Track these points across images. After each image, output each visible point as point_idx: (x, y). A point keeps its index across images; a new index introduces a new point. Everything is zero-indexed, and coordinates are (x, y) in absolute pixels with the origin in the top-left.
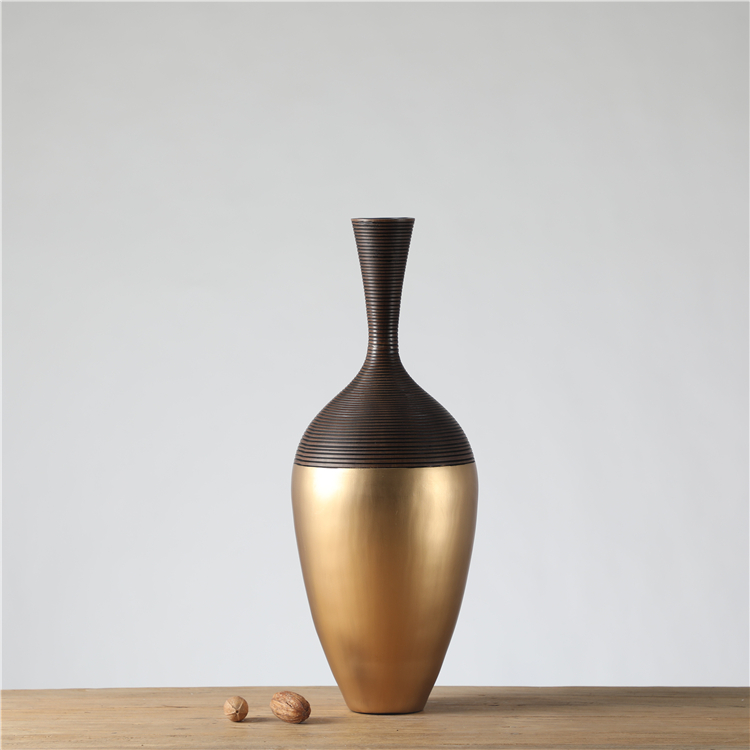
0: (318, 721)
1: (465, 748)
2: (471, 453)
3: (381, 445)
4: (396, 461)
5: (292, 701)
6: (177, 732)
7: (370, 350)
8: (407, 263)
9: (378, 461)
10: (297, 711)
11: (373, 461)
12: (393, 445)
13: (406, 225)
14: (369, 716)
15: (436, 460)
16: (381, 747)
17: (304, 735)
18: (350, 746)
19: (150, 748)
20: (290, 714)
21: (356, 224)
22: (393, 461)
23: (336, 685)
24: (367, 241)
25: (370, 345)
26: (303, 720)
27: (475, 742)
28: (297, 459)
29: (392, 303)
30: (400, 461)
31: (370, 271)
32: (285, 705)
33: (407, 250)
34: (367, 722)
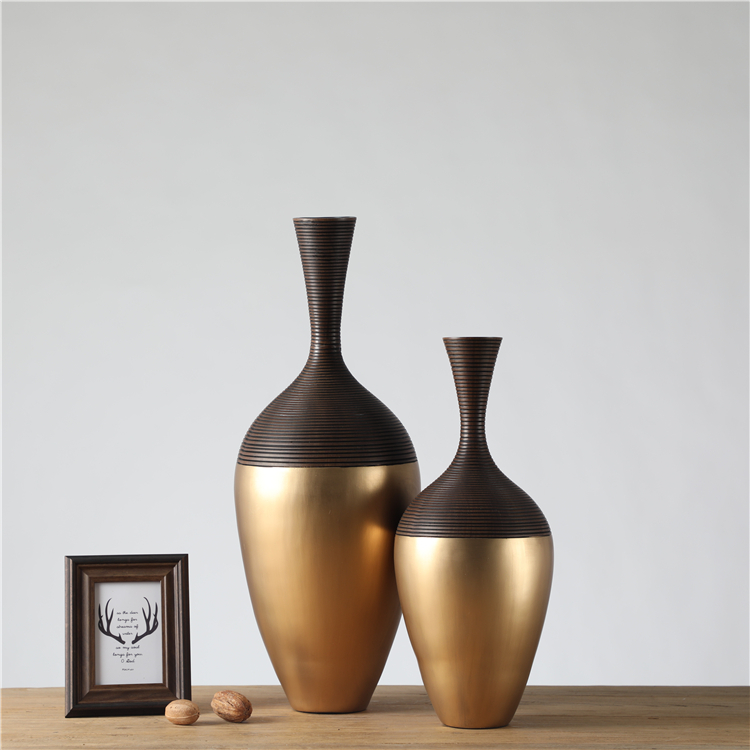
0: (259, 721)
1: (406, 747)
2: (414, 452)
3: (315, 444)
4: (329, 460)
5: (233, 700)
6: (119, 732)
7: (312, 349)
8: (349, 262)
9: (312, 460)
10: (239, 710)
11: (306, 460)
12: (326, 444)
13: (348, 225)
14: (310, 715)
15: (371, 459)
16: (323, 746)
17: (245, 734)
18: (292, 746)
19: (91, 748)
20: (232, 713)
21: (298, 223)
22: (326, 460)
23: (279, 684)
24: (309, 240)
25: (313, 344)
26: (245, 719)
27: (416, 741)
28: (239, 459)
29: (335, 302)
30: (334, 460)
31: (312, 270)
32: (226, 704)
33: (349, 249)
34: (308, 721)
